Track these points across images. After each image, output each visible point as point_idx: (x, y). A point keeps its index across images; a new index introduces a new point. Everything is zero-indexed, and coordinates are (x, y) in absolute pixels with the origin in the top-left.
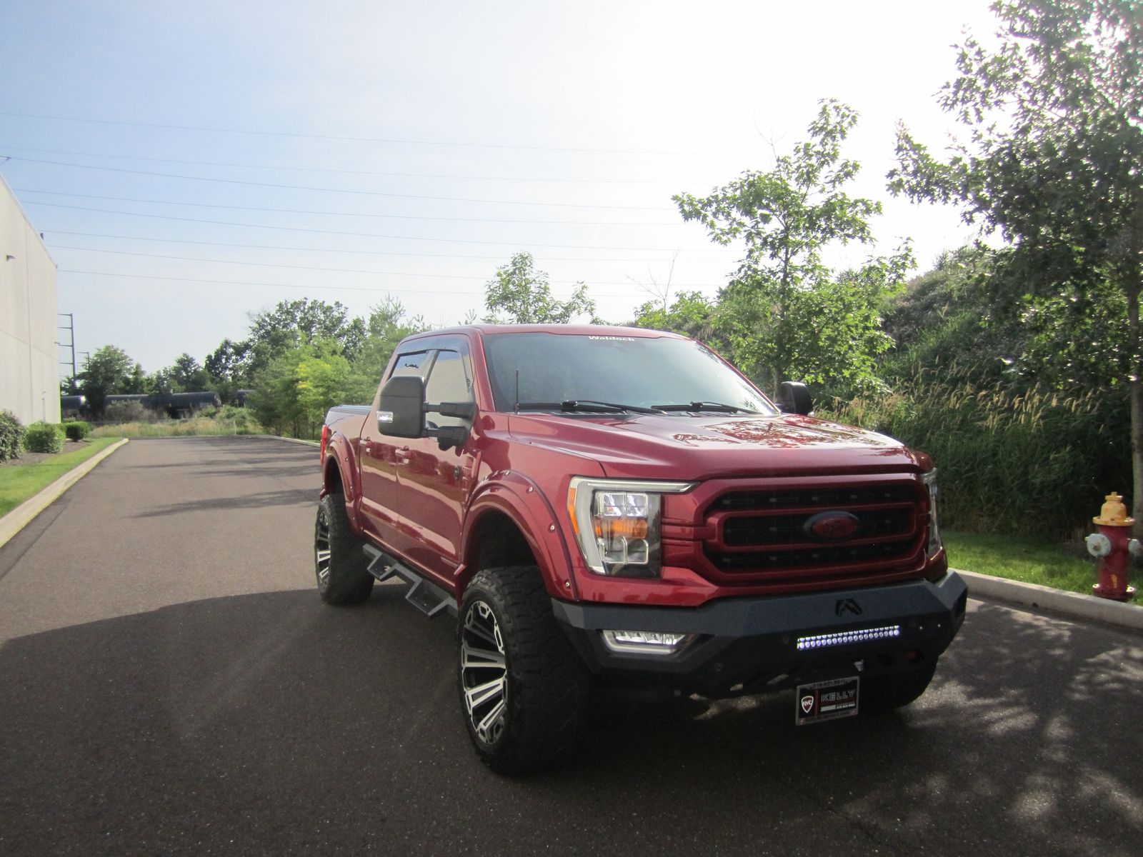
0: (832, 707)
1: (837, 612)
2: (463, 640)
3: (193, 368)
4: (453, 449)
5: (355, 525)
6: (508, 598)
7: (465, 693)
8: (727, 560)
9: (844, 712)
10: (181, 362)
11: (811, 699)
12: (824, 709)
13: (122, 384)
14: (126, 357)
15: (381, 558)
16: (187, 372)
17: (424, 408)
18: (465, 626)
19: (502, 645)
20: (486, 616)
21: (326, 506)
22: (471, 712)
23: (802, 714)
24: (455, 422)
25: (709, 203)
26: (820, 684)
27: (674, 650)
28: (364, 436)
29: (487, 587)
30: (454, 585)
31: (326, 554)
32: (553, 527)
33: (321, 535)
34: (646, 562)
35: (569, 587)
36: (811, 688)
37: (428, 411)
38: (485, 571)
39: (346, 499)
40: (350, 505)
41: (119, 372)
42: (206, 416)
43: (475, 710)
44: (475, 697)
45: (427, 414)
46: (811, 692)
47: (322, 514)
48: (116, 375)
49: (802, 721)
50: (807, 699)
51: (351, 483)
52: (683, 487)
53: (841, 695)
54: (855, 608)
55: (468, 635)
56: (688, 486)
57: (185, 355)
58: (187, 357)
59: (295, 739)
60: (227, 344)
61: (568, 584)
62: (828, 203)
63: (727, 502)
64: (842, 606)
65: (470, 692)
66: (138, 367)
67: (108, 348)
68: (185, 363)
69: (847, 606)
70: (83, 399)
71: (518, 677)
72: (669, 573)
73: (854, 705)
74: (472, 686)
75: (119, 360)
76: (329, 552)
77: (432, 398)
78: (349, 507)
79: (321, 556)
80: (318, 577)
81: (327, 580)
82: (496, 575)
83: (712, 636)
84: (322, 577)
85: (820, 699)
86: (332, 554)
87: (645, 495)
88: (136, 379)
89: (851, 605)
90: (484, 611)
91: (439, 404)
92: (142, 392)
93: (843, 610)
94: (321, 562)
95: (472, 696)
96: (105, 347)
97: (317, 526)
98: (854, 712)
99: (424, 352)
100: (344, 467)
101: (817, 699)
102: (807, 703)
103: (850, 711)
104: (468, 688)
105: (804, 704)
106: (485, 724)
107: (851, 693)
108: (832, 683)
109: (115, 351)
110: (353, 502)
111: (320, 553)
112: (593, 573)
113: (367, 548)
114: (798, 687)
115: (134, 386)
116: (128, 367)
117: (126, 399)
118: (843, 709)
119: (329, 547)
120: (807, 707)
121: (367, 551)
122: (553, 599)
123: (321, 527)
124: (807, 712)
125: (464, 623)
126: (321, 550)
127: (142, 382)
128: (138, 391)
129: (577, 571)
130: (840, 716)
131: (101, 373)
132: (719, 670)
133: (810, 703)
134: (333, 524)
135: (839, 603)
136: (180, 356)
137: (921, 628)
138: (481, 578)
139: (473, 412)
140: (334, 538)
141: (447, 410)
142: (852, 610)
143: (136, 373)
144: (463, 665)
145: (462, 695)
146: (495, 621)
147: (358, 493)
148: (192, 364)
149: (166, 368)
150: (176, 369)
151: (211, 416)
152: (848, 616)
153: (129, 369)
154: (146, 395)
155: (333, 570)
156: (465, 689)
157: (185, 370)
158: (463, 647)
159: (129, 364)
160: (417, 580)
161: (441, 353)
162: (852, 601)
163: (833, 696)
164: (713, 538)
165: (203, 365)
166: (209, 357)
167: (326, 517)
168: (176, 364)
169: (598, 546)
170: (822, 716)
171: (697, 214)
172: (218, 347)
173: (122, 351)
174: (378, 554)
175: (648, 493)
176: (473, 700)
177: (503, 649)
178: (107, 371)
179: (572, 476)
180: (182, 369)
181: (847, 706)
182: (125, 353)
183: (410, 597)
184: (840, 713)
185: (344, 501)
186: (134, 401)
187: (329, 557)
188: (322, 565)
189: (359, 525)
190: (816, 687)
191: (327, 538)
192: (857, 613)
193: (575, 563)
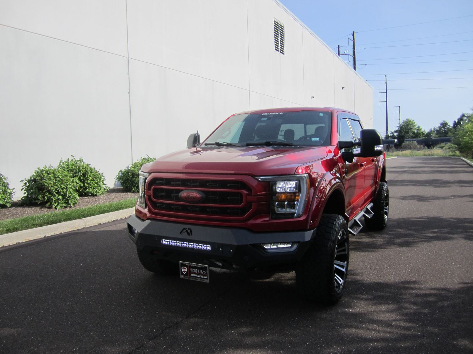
0: (196, 275)
1: (181, 233)
3: (447, 127)
8: (157, 205)
10: (442, 124)
11: (186, 269)
12: (192, 275)
13: (411, 134)
14: (414, 123)
16: (444, 129)
23: (182, 274)
26: (190, 264)
34: (143, 202)
36: (185, 264)
41: (411, 129)
42: (440, 148)
46: (186, 266)
48: (409, 131)
49: (182, 277)
53: (200, 271)
54: (190, 233)
57: (444, 121)
58: (445, 122)
60: (463, 115)
63: (157, 182)
64: (185, 230)
66: (419, 127)
67: (407, 119)
68: (444, 124)
69: (187, 231)
70: (396, 140)
73: (206, 278)
75: (411, 124)
85: (190, 270)
88: (418, 132)
89: (189, 231)
92: (420, 137)
96: (406, 119)
98: (207, 281)
101: (188, 269)
103: (205, 280)
107: (205, 272)
108: (195, 264)
109: (410, 121)
114: (180, 262)
115: (416, 135)
116: (415, 127)
117: (410, 141)
120: (185, 271)
124: (185, 273)
127: (420, 133)
128: (418, 137)
130: (199, 280)
131: (404, 130)
135: (184, 229)
136: (441, 122)
137: (221, 249)
143: (418, 130)
148: (447, 125)
149: (435, 127)
150: (440, 128)
151: (442, 148)
152: (185, 235)
153: (416, 128)
154: (421, 139)
157: (443, 127)
159: (415, 126)
162: (190, 230)
163: (196, 270)
165: (452, 125)
166: (455, 122)
168: (439, 125)
170: (191, 277)
172: (459, 117)
173: (413, 120)
178: (406, 129)
180: (442, 127)
181: (203, 277)
182: (414, 122)
184: (200, 279)
186: (414, 141)
190: (188, 265)
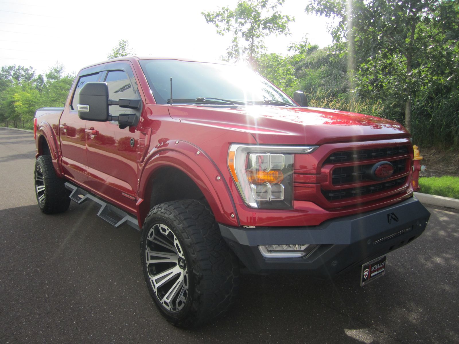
0: (376, 273)
1: (389, 222)
2: (146, 247)
4: (128, 128)
5: (59, 172)
6: (184, 222)
7: (150, 278)
8: (331, 195)
9: (379, 274)
12: (372, 275)
15: (77, 191)
17: (109, 103)
18: (148, 238)
19: (182, 252)
20: (166, 233)
21: (40, 162)
22: (155, 290)
23: (364, 280)
24: (129, 111)
25: (218, 15)
26: (372, 262)
27: (304, 254)
28: (62, 123)
29: (166, 215)
30: (136, 211)
31: (43, 188)
32: (219, 178)
33: (38, 178)
34: (282, 198)
35: (234, 217)
36: (368, 264)
37: (111, 105)
38: (162, 205)
39: (53, 158)
40: (55, 161)
43: (159, 289)
44: (157, 281)
45: (110, 106)
46: (368, 267)
47: (38, 167)
49: (363, 284)
50: (366, 272)
51: (55, 149)
52: (308, 149)
53: (379, 265)
54: (396, 218)
55: (150, 243)
56: (311, 149)
59: (40, 314)
61: (233, 215)
62: (274, 16)
63: (332, 158)
64: (390, 217)
65: (154, 278)
71: (198, 274)
72: (297, 204)
73: (384, 270)
74: (155, 275)
76: (44, 186)
77: (113, 96)
78: (54, 162)
79: (39, 189)
80: (38, 200)
81: (44, 201)
82: (172, 207)
83: (331, 245)
84: (41, 200)
86: (46, 187)
87: (282, 155)
89: (393, 216)
90: (164, 230)
91: (118, 100)
93: (391, 220)
94: (39, 192)
95: (155, 280)
97: (35, 173)
99: (98, 73)
100: (49, 139)
101: (370, 270)
102: (366, 273)
103: (382, 273)
104: (152, 275)
105: (365, 274)
106: (167, 298)
107: (384, 263)
108: (376, 260)
110: (57, 159)
111: (38, 187)
112: (249, 207)
113: (67, 184)
114: (363, 265)
118: (380, 273)
119: (44, 183)
120: (366, 276)
121: (68, 186)
122: (220, 225)
123: (38, 173)
124: (366, 278)
125: (147, 236)
126: (39, 185)
129: (239, 207)
130: (378, 277)
132: (334, 265)
133: (367, 273)
134: (45, 171)
135: (388, 215)
137: (420, 225)
138: (160, 209)
139: (140, 105)
140: (46, 179)
141: (123, 104)
142: (394, 219)
144: (147, 261)
145: (147, 280)
146: (175, 237)
147: (59, 153)
155: (47, 196)
156: (150, 276)
158: (147, 251)
160: (104, 204)
161: (110, 73)
162: (393, 213)
163: (376, 267)
164: (327, 182)
167: (40, 167)
169: (251, 189)
170: (371, 279)
171: (211, 20)
174: (75, 188)
175: (284, 153)
176: (157, 283)
177: (183, 255)
179: (230, 143)
181: (381, 271)
183: (101, 214)
185: (52, 159)
187: (44, 189)
188: (40, 194)
189: (61, 172)
190: (370, 264)
191: (42, 179)
192: (397, 221)
193: (237, 201)
